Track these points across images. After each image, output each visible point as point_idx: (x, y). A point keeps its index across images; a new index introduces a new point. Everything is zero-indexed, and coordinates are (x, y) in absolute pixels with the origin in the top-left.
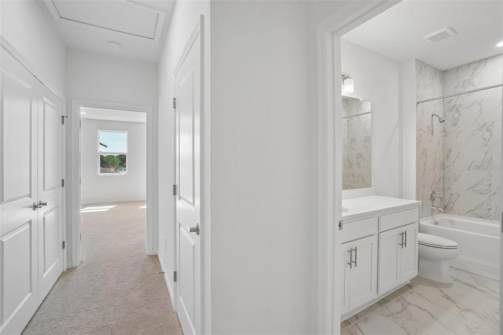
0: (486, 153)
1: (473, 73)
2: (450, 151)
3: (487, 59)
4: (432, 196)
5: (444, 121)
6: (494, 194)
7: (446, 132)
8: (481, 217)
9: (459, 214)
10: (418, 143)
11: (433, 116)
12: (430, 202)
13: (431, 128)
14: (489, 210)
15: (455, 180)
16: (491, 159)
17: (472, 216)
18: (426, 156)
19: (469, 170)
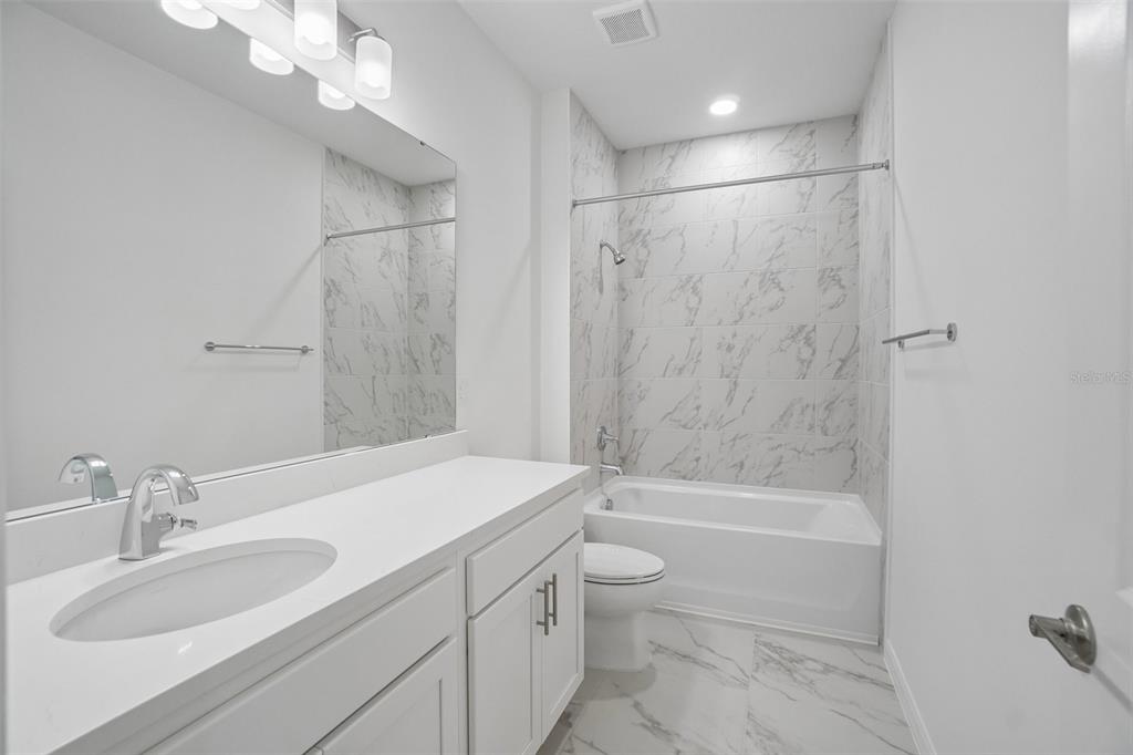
0: (692, 340)
1: (670, 165)
2: (632, 333)
3: (692, 140)
4: (600, 440)
5: (623, 261)
6: (705, 426)
7: (623, 290)
8: (684, 478)
9: (649, 475)
10: (575, 307)
11: (601, 246)
12: (597, 453)
13: (599, 275)
14: (697, 460)
15: (642, 399)
16: (700, 353)
17: (670, 477)
18: (589, 343)
19: (664, 375)
